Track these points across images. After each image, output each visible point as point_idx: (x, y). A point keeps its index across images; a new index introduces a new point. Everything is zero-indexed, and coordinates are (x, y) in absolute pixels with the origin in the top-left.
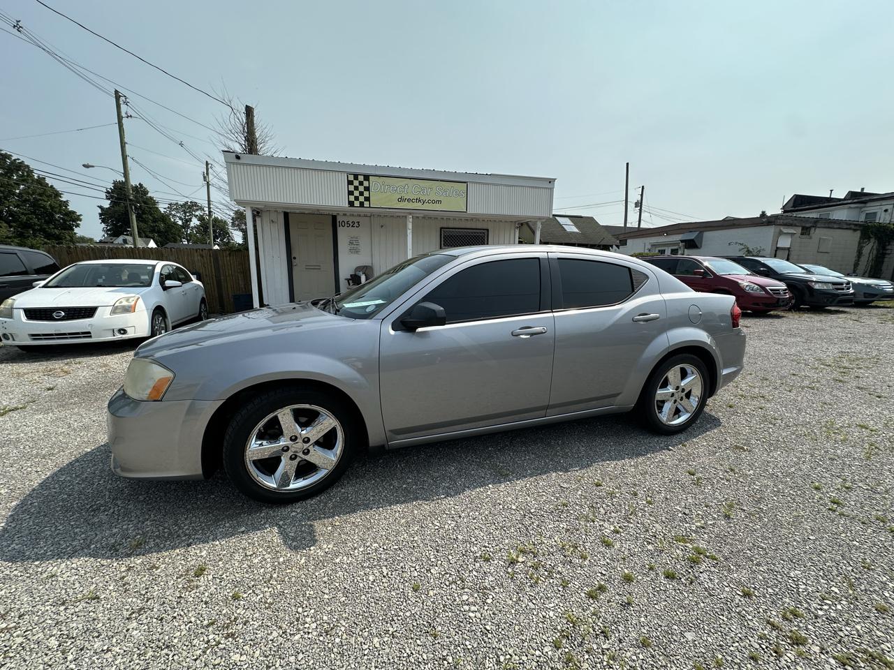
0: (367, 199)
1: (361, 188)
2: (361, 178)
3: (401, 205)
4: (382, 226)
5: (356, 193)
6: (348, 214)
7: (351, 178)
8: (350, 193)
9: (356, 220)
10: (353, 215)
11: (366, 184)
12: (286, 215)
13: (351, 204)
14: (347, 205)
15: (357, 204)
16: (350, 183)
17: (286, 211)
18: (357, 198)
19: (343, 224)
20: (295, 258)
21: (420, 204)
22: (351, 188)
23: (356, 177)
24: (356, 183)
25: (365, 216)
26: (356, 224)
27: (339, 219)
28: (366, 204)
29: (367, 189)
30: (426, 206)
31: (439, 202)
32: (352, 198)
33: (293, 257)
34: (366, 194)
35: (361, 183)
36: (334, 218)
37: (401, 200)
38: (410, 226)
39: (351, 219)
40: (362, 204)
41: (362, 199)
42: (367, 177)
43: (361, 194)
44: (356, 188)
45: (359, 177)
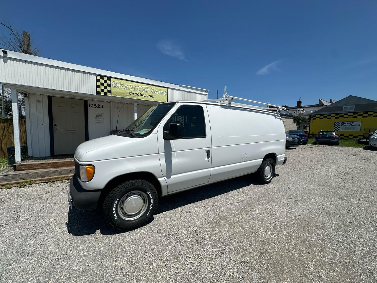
0: (110, 91)
1: (105, 85)
2: (105, 79)
3: (130, 97)
4: (117, 108)
5: (102, 87)
6: (95, 100)
7: (99, 78)
8: (98, 87)
9: (100, 104)
10: (99, 101)
11: (109, 82)
12: (50, 98)
13: (98, 93)
14: (96, 94)
15: (102, 93)
16: (98, 80)
17: (50, 95)
18: (102, 90)
19: (92, 106)
20: (55, 125)
21: (142, 97)
22: (99, 84)
23: (102, 77)
24: (102, 81)
25: (107, 102)
26: (101, 106)
27: (89, 102)
28: (109, 94)
29: (110, 85)
30: (146, 99)
31: (153, 96)
32: (99, 90)
33: (54, 125)
34: (109, 88)
35: (105, 82)
36: (86, 102)
37: (131, 94)
38: (136, 108)
39: (97, 103)
40: (106, 94)
41: (106, 91)
42: (109, 78)
43: (106, 88)
44: (102, 84)
45: (104, 78)
